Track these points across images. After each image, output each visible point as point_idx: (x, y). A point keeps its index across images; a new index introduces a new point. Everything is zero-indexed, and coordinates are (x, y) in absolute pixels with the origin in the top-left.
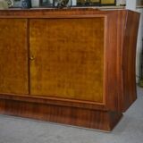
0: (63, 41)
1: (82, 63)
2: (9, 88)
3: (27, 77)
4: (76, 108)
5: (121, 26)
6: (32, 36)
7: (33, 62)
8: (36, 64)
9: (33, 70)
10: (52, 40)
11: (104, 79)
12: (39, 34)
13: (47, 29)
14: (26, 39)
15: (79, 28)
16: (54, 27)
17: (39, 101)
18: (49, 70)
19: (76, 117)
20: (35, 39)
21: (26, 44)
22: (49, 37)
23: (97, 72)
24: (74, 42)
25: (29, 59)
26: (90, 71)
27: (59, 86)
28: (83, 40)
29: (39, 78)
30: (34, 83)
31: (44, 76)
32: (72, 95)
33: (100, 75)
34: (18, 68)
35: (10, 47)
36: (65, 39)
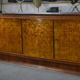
2: (44, 55)
3: (53, 49)
6: (56, 28)
7: (56, 42)
8: (58, 43)
9: (56, 45)
10: (65, 30)
12: (59, 27)
14: (52, 30)
15: (79, 25)
16: (66, 24)
17: (59, 62)
18: (64, 46)
20: (57, 30)
22: (64, 29)
27: (69, 54)
29: (59, 50)
30: (56, 52)
31: (62, 49)
32: (76, 60)
34: (48, 44)
35: (44, 34)
36: (72, 30)
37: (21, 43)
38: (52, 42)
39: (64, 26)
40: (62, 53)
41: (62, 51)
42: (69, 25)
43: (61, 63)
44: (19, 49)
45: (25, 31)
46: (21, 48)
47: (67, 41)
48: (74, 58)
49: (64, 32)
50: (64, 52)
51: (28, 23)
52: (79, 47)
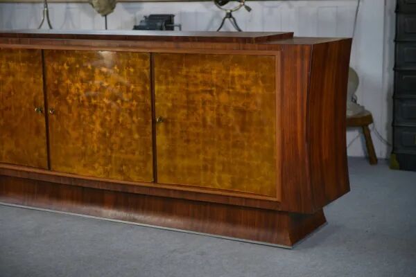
0: (211, 92)
1: (242, 130)
2: (121, 172)
3: (151, 153)
6: (160, 82)
7: (161, 127)
8: (167, 132)
9: (161, 139)
10: (191, 89)
11: (277, 157)
12: (170, 79)
13: (184, 71)
14: (148, 88)
15: (236, 71)
17: (172, 195)
18: (188, 141)
20: (164, 87)
21: (149, 94)
22: (187, 85)
23: (267, 145)
24: (228, 93)
25: (154, 122)
26: (255, 144)
27: (205, 168)
28: (244, 91)
29: (171, 153)
30: (162, 162)
31: (179, 150)
32: (227, 185)
33: (271, 151)
34: (136, 136)
35: (122, 101)
36: (214, 89)
38: (149, 129)
39: (186, 76)
40: (182, 163)
41: (183, 157)
42: (203, 72)
43: (177, 196)
44: (36, 154)
45: (57, 93)
46: (44, 151)
47: (197, 124)
48: (220, 181)
49: (188, 94)
50: (186, 162)
51: (68, 65)
52: (235, 145)
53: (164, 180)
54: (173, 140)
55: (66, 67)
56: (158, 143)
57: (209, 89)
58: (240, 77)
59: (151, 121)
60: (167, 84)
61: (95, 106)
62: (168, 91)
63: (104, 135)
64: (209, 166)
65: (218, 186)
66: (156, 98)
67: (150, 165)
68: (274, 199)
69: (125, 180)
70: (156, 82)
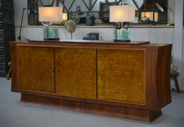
0: (119, 64)
1: (132, 78)
2: (84, 94)
3: (95, 87)
4: (128, 107)
5: (155, 55)
6: (100, 60)
7: (99, 77)
8: (102, 78)
9: (100, 81)
10: (112, 62)
11: (145, 88)
12: (104, 59)
13: (109, 56)
14: (95, 62)
15: (129, 56)
16: (113, 55)
17: (103, 103)
18: (110, 82)
19: (128, 114)
20: (101, 62)
21: (95, 65)
22: (110, 61)
23: (141, 84)
24: (126, 64)
25: (97, 75)
26: (136, 83)
28: (132, 64)
29: (104, 87)
30: (100, 90)
31: (107, 86)
32: (125, 99)
33: (142, 86)
34: (90, 80)
35: (85, 67)
36: (120, 63)
37: (53, 79)
38: (95, 78)
39: (110, 58)
40: (107, 91)
41: (108, 88)
42: (116, 56)
43: (106, 103)
44: (50, 87)
45: (59, 64)
46: (53, 86)
47: (113, 76)
48: (122, 97)
49: (110, 64)
50: (109, 90)
51: (64, 53)
52: (128, 84)
53: (100, 97)
54: (104, 82)
55: (63, 54)
56: (98, 83)
57: (118, 63)
58: (131, 58)
59: (96, 75)
60: (102, 61)
61: (74, 69)
62: (103, 63)
63: (77, 79)
64: (118, 92)
65: (121, 99)
66: (98, 66)
67: (95, 91)
68: (144, 105)
69: (85, 97)
70: (98, 60)
